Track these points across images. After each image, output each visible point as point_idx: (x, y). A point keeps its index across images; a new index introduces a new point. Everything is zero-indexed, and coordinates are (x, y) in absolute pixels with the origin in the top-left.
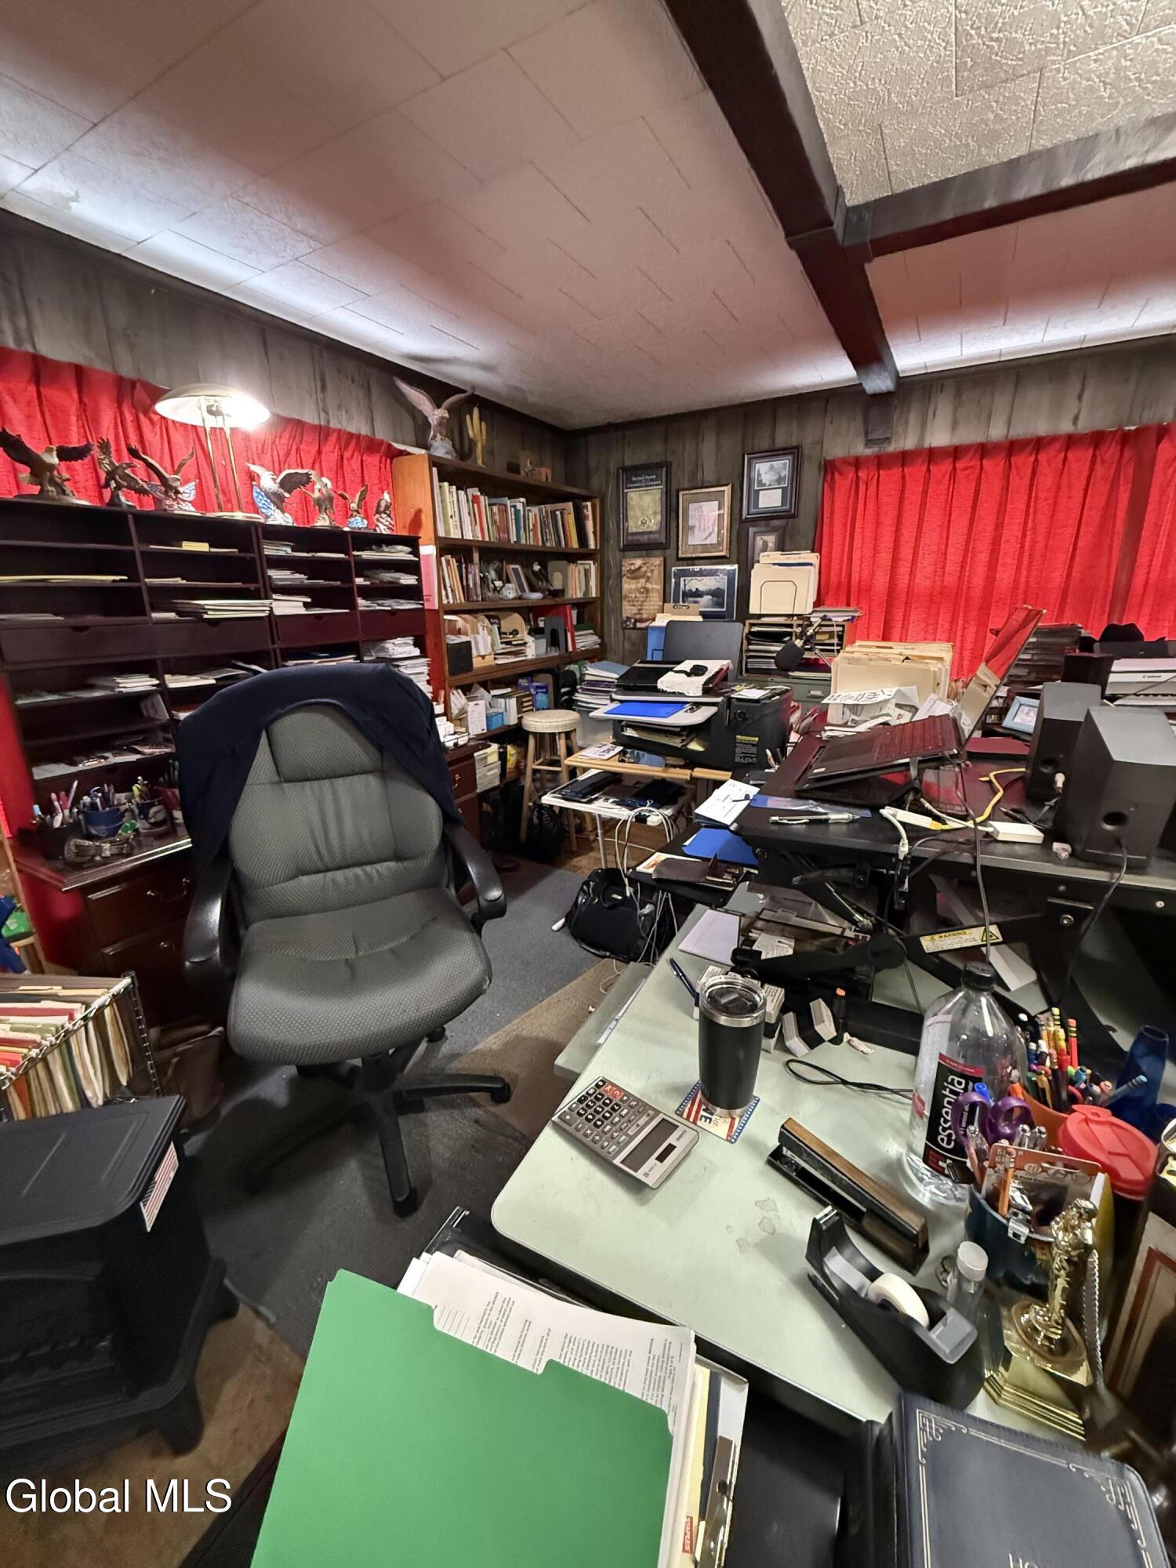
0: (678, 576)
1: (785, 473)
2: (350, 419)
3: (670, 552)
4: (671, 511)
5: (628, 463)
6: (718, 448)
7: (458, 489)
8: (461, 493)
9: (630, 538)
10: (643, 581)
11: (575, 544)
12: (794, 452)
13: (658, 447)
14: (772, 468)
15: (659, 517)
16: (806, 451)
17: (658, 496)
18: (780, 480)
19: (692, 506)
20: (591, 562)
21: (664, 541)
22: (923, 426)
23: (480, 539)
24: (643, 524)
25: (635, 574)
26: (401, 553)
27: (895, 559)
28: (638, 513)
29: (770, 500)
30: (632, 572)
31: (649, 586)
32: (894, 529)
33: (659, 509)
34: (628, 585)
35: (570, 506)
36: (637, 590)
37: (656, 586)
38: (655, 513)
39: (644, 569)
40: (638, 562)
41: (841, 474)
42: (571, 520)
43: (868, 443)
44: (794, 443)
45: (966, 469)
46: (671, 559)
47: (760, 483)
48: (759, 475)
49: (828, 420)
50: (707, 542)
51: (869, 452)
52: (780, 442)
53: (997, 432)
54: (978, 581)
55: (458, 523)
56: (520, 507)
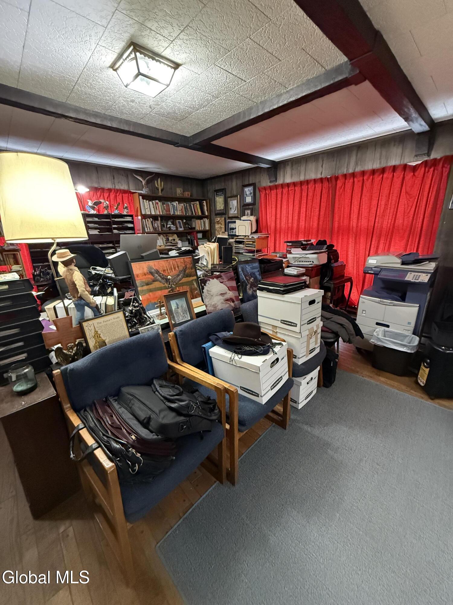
0: (229, 222)
1: (252, 191)
2: (122, 185)
3: (227, 216)
4: (226, 203)
5: (216, 189)
6: (237, 184)
7: (149, 201)
8: (151, 202)
9: (217, 211)
10: (220, 224)
11: (200, 214)
12: (254, 185)
13: (223, 184)
14: (249, 190)
15: (223, 205)
16: (257, 184)
17: (223, 199)
18: (251, 194)
19: (231, 202)
20: (206, 219)
21: (225, 212)
22: (284, 176)
23: (159, 214)
24: (220, 207)
25: (218, 223)
26: (129, 219)
27: (276, 219)
28: (219, 204)
29: (249, 200)
30: (217, 222)
31: (221, 226)
32: (275, 209)
33: (223, 203)
34: (217, 226)
35: (198, 202)
36: (219, 227)
37: (223, 226)
38: (222, 204)
39: (220, 221)
40: (219, 219)
41: (262, 192)
42: (198, 206)
43: (271, 182)
44: (254, 182)
45: (291, 190)
46: (227, 218)
47: (246, 195)
48: (246, 192)
49: (261, 175)
50: (234, 213)
51: (271, 184)
52: (251, 182)
53: (302, 178)
54: (295, 225)
55: (149, 210)
56: (175, 204)
